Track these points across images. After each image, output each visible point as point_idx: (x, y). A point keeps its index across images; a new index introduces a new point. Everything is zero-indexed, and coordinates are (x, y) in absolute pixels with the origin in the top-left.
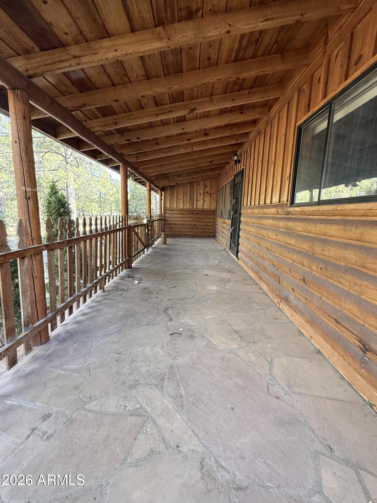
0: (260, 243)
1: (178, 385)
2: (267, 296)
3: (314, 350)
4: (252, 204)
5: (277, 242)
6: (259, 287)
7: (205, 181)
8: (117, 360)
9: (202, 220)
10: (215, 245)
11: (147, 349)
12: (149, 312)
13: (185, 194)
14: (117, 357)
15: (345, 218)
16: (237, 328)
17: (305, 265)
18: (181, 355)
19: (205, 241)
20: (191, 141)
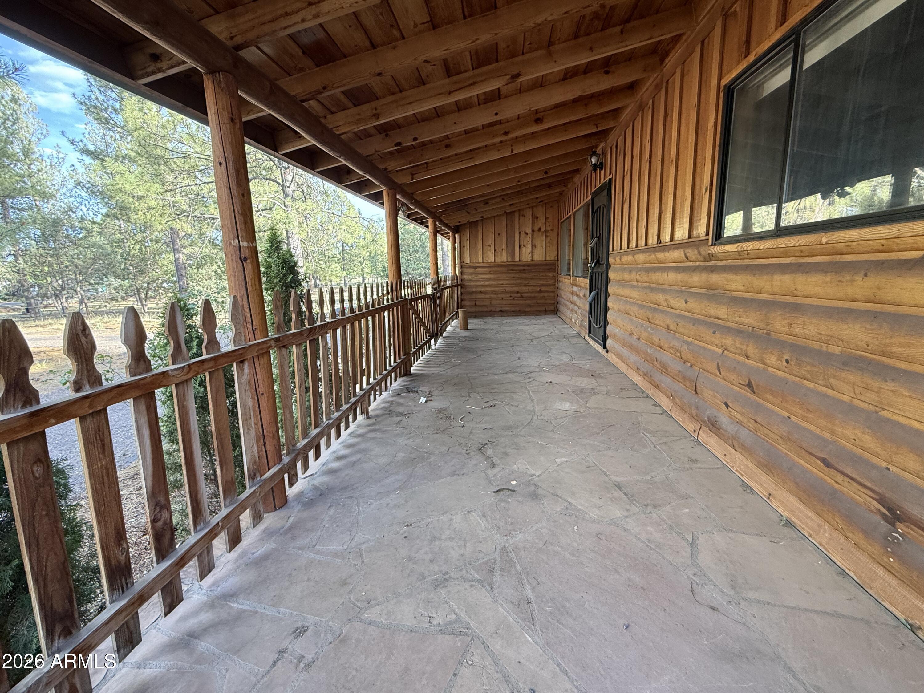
0: (650, 318)
1: (520, 582)
2: (671, 419)
3: (778, 520)
4: (631, 245)
5: (688, 314)
6: (653, 403)
7: (535, 209)
8: (405, 537)
9: (532, 282)
10: (559, 327)
11: (458, 519)
12: (452, 452)
13: (497, 235)
14: (405, 532)
15: (838, 258)
16: (618, 479)
17: (752, 356)
18: (521, 529)
19: (538, 321)
20: (510, 136)
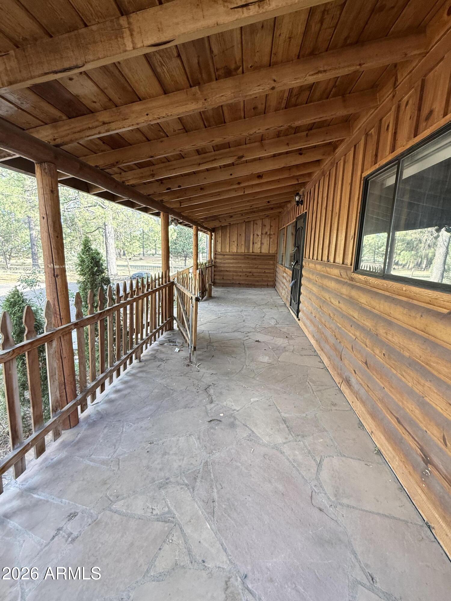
0: (321, 306)
1: (211, 487)
2: (327, 373)
3: (374, 449)
4: (314, 258)
5: (339, 309)
6: (319, 360)
7: (264, 220)
8: (148, 452)
9: (260, 266)
10: (274, 298)
11: (182, 439)
12: (188, 390)
13: (239, 235)
14: (148, 448)
15: (411, 301)
16: (286, 415)
17: (368, 346)
18: (219, 449)
19: (262, 293)
20: (242, 185)
